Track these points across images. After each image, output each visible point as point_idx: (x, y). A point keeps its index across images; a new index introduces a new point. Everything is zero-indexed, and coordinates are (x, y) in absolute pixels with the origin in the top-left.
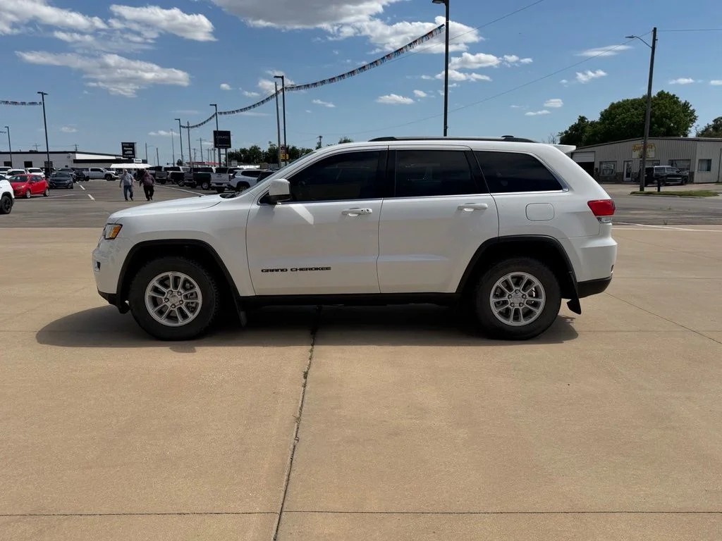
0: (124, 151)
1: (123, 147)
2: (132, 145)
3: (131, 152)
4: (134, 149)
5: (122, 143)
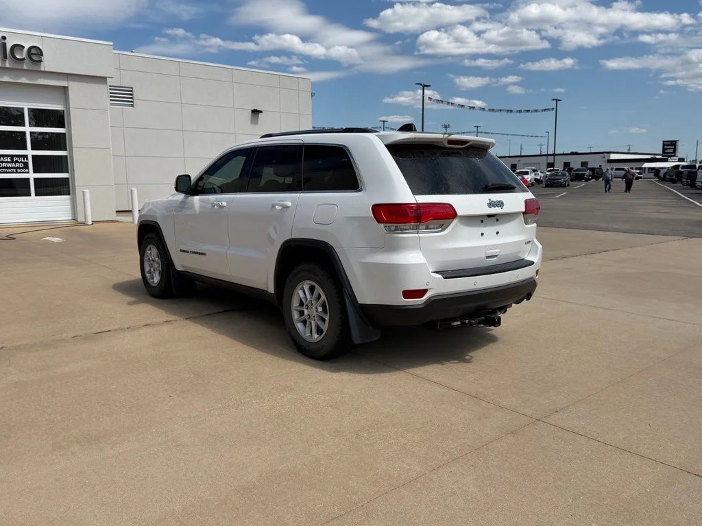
0: (664, 150)
1: (664, 145)
2: (673, 144)
3: (672, 151)
4: (675, 147)
5: (664, 142)
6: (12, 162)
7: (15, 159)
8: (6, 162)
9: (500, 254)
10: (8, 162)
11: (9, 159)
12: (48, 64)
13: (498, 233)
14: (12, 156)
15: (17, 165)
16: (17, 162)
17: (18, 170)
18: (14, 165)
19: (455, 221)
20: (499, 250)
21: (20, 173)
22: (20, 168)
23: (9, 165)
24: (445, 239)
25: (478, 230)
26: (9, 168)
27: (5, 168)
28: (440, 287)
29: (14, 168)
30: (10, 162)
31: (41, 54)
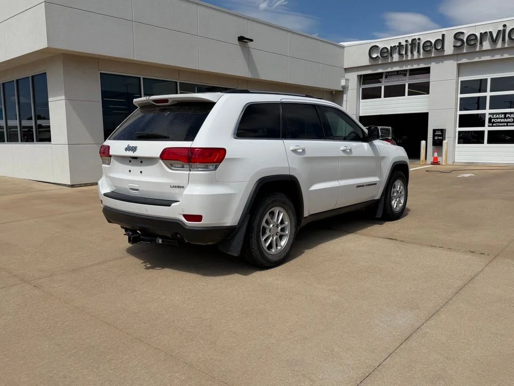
6: (505, 118)
7: (507, 116)
8: (500, 118)
10: (501, 118)
11: (503, 116)
13: (141, 172)
14: (505, 114)
15: (509, 120)
16: (509, 117)
17: (509, 124)
18: (506, 120)
21: (510, 126)
22: (510, 122)
23: (502, 120)
26: (502, 122)
27: (499, 122)
29: (505, 122)
30: (503, 118)
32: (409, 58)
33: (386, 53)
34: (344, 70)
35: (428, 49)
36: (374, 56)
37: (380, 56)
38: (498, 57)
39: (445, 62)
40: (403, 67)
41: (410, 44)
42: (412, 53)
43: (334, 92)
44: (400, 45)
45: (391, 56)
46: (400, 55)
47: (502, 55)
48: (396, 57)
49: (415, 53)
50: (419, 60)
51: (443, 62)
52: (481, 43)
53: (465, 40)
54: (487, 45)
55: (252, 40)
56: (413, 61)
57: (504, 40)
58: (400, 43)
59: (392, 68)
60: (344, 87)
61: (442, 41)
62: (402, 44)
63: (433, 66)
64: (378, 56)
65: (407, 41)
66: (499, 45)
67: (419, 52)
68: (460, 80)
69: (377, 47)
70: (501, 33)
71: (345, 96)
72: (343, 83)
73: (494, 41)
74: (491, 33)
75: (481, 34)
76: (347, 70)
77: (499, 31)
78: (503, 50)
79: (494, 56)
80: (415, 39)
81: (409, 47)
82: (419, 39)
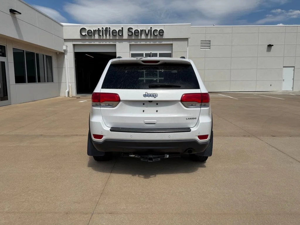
9: (158, 123)
12: (165, 36)
13: (157, 111)
19: (121, 103)
20: (156, 121)
24: (115, 111)
25: (140, 109)
28: (108, 135)
31: (163, 32)
32: (104, 38)
33: (90, 33)
34: (64, 40)
35: (115, 34)
36: (84, 34)
37: (87, 34)
38: (148, 43)
39: (123, 42)
40: (101, 43)
41: (105, 30)
42: (106, 35)
43: (58, 53)
44: (99, 30)
45: (94, 35)
46: (99, 35)
47: (150, 42)
48: (97, 36)
49: (108, 35)
50: (109, 40)
51: (122, 42)
52: (141, 35)
53: (133, 32)
54: (143, 37)
55: (20, 14)
56: (106, 40)
57: (151, 35)
58: (99, 29)
59: (94, 43)
60: (65, 50)
61: (122, 31)
62: (100, 29)
63: (117, 44)
64: (86, 35)
65: (103, 28)
66: (149, 37)
67: (110, 35)
68: (131, 53)
69: (85, 29)
70: (150, 31)
71: (66, 56)
72: (64, 48)
73: (147, 35)
74: (145, 30)
75: (141, 30)
76: (66, 40)
77: (149, 30)
78: (150, 39)
79: (146, 43)
80: (107, 28)
81: (104, 31)
82: (110, 28)
